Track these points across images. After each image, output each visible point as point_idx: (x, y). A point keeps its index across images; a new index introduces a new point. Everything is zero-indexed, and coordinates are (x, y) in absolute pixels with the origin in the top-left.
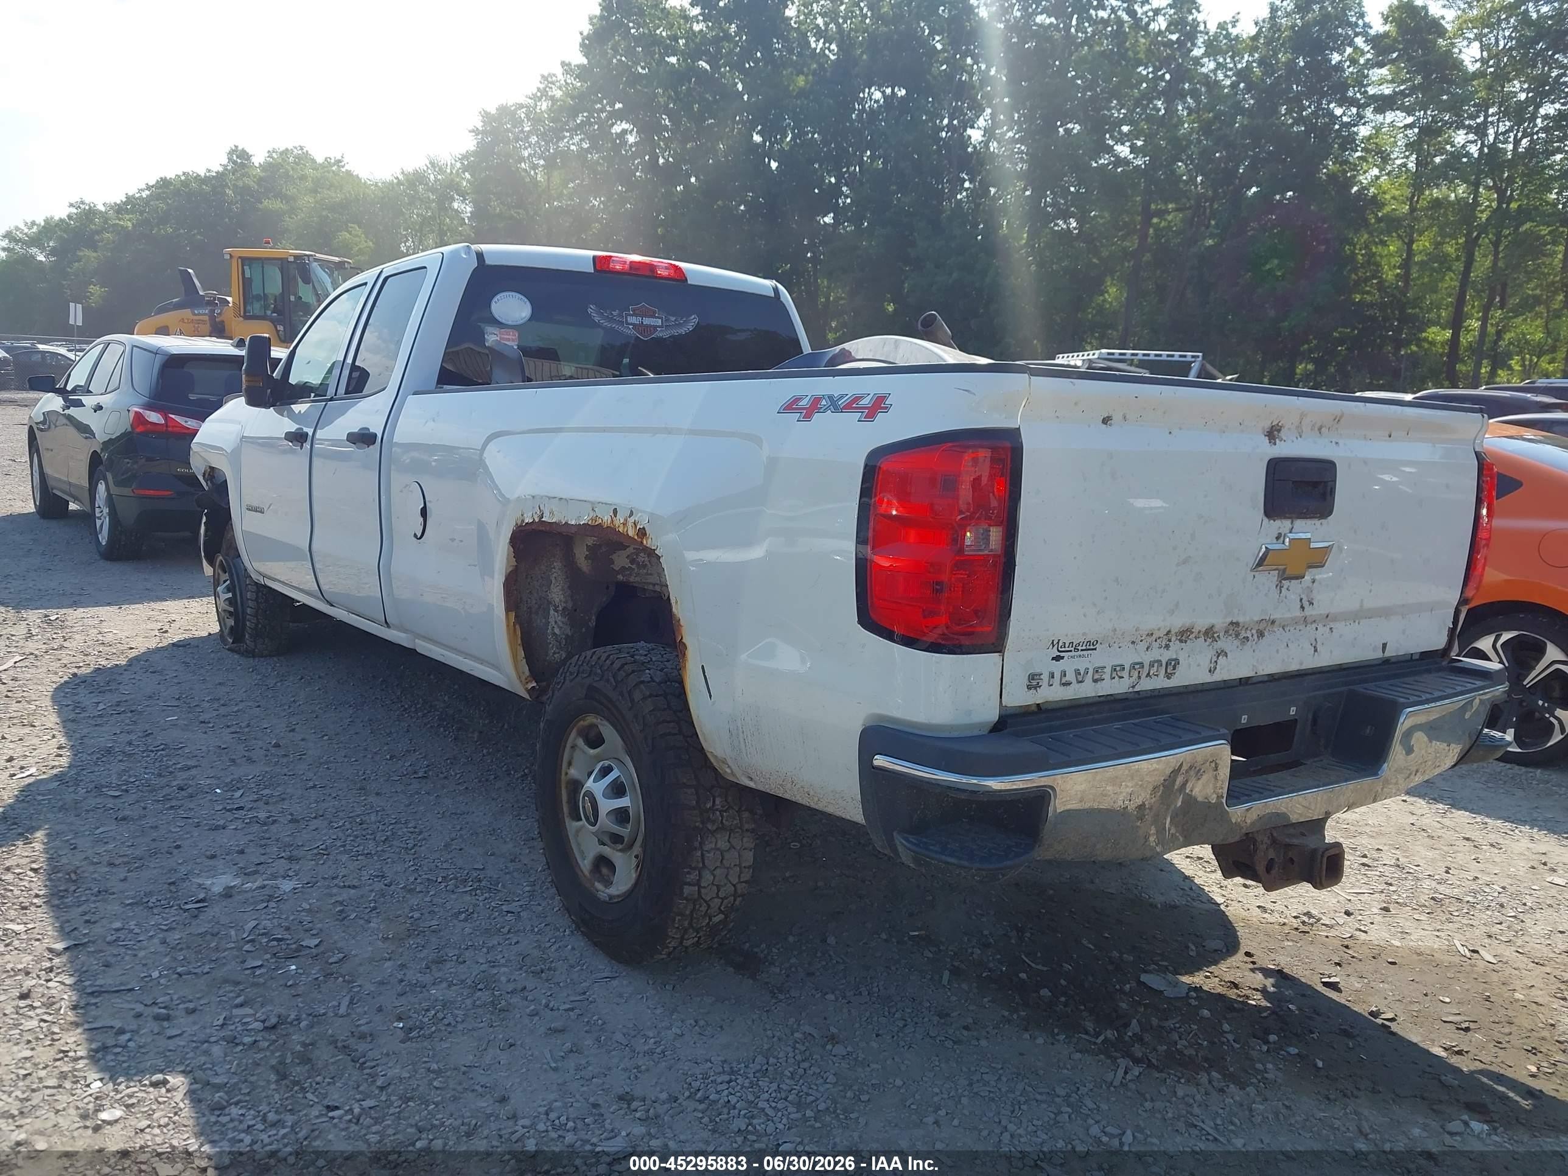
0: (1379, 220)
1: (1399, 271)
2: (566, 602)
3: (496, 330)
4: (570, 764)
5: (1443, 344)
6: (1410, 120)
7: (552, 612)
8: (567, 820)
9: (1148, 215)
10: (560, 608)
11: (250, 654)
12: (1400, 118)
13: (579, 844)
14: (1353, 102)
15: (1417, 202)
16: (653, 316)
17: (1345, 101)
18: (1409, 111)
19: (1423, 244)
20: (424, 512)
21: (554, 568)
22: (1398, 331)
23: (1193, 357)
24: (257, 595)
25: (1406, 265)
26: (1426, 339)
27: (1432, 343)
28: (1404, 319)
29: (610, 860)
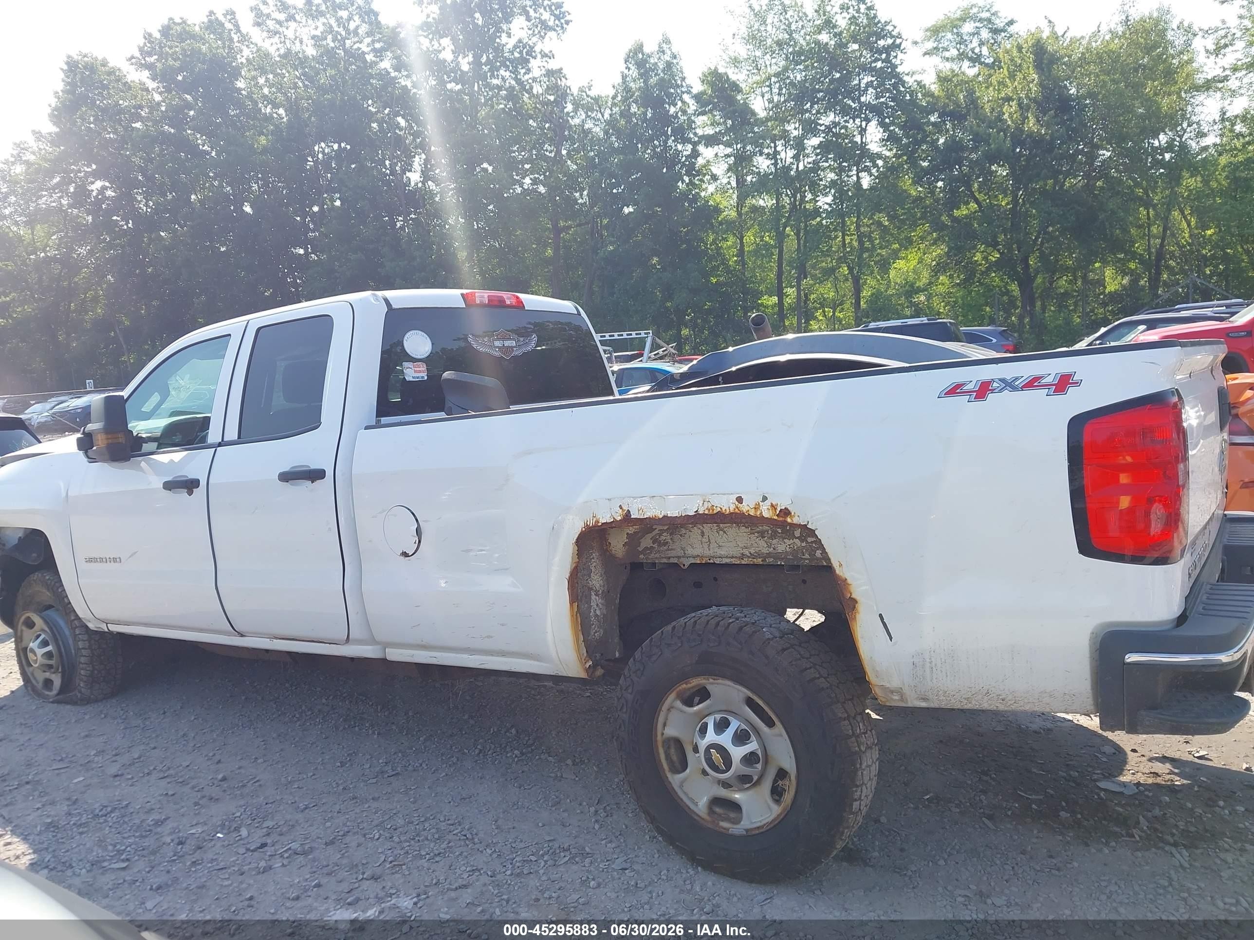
0: (721, 223)
1: (736, 258)
2: (604, 586)
3: (410, 364)
4: (665, 725)
5: (773, 307)
6: (729, 150)
7: (593, 597)
8: (669, 775)
9: (557, 231)
10: (600, 592)
11: (86, 701)
12: (722, 150)
13: (685, 793)
14: (689, 141)
15: (741, 209)
16: (510, 339)
17: (685, 141)
18: (728, 145)
19: (749, 238)
20: (419, 531)
21: (593, 558)
22: (745, 300)
23: (645, 334)
24: (89, 642)
25: (741, 253)
26: (762, 304)
27: (766, 307)
28: (746, 292)
29: (727, 800)
